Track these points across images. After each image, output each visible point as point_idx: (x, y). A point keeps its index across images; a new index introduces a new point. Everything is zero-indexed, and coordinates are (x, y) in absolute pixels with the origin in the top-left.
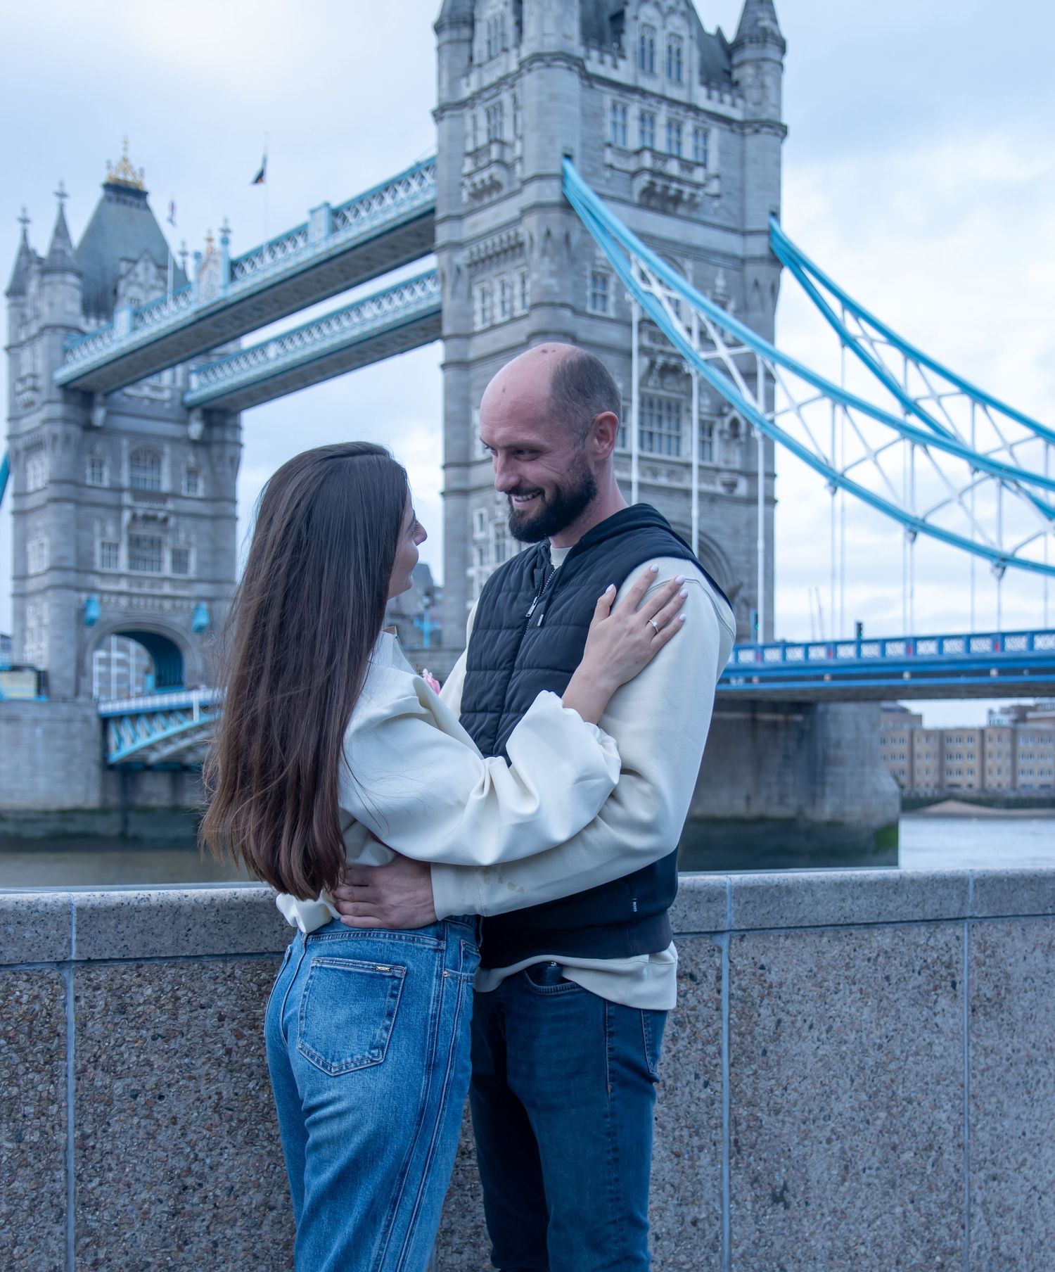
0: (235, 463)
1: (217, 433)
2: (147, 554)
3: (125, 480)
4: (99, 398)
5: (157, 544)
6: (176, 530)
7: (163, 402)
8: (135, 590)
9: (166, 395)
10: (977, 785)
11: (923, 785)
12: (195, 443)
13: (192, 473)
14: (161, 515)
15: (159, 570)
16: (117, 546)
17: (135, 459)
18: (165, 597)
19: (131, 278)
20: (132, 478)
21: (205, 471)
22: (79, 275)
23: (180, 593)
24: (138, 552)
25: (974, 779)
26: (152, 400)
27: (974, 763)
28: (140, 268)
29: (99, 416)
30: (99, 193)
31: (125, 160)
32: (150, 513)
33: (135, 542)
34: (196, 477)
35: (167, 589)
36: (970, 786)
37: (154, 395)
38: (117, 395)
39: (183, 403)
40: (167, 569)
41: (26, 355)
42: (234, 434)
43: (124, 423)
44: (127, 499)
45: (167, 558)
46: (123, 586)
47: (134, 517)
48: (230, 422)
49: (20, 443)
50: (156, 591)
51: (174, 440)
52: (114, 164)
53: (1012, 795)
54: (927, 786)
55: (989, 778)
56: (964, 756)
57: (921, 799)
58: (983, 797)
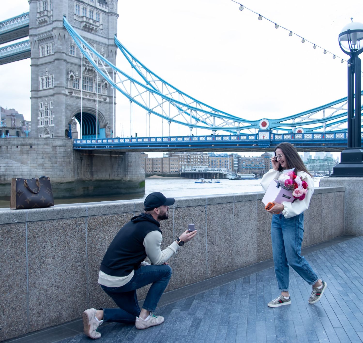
10: (161, 171)
11: (148, 171)
25: (160, 170)
27: (160, 166)
36: (159, 172)
53: (169, 174)
54: (149, 172)
55: (164, 170)
56: (158, 164)
57: (148, 175)
58: (162, 174)
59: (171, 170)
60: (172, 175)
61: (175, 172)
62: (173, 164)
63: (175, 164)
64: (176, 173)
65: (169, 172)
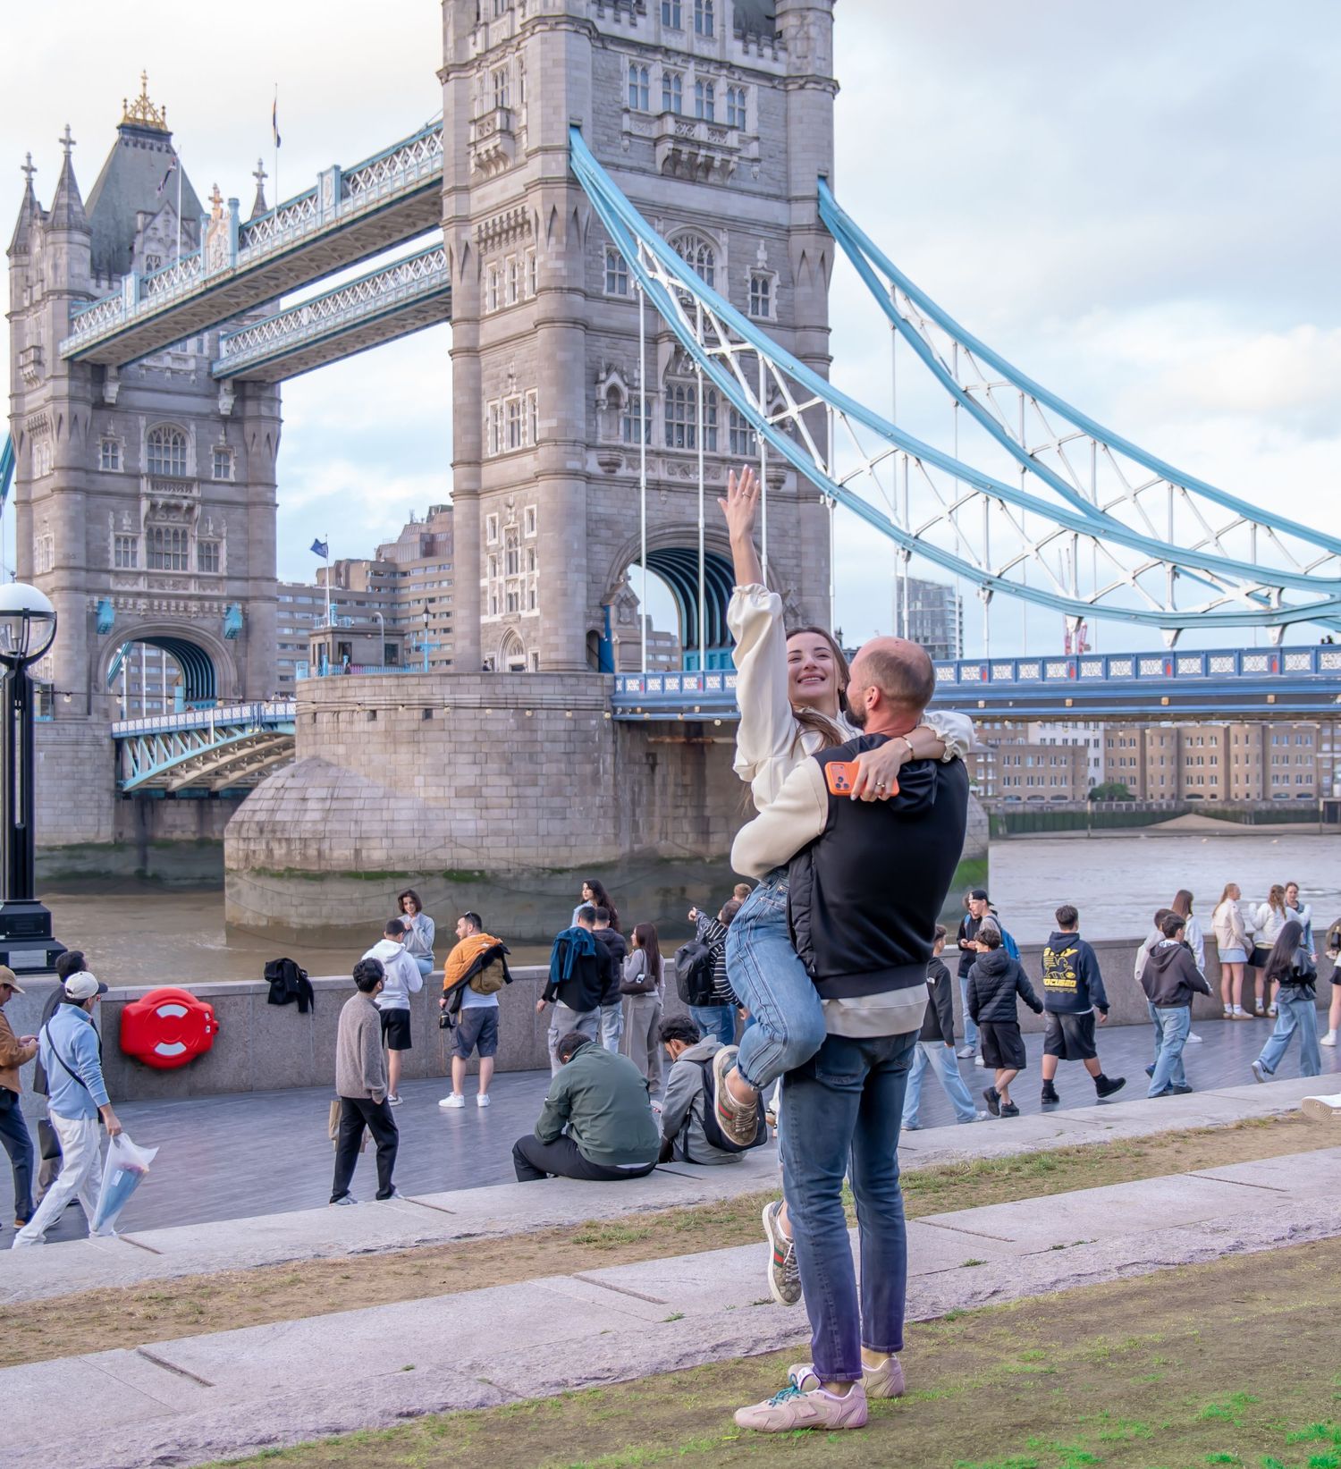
0: (272, 441)
1: (251, 408)
2: (171, 549)
3: (143, 465)
4: (112, 372)
5: (181, 537)
6: (204, 520)
7: (188, 373)
8: (156, 590)
9: (192, 365)
10: (1221, 796)
11: (1157, 796)
12: (225, 420)
13: (222, 454)
14: (185, 503)
15: (184, 568)
16: (134, 541)
17: (155, 439)
18: (190, 597)
19: (150, 232)
20: (151, 461)
21: (237, 452)
22: (88, 232)
23: (208, 592)
24: (158, 547)
25: (1218, 788)
26: (173, 372)
27: (1217, 769)
28: (159, 222)
29: (112, 392)
30: (115, 136)
31: (144, 98)
32: (173, 501)
33: (154, 536)
34: (228, 459)
35: (193, 589)
36: (1213, 796)
37: (176, 366)
38: (134, 366)
39: (210, 374)
40: (193, 566)
41: (29, 321)
42: (271, 409)
43: (141, 399)
44: (145, 486)
45: (193, 551)
46: (142, 586)
47: (153, 507)
48: (267, 394)
49: (24, 424)
50: (181, 592)
51: (200, 417)
52: (131, 102)
53: (1263, 806)
54: (1162, 796)
55: (1235, 787)
56: (1207, 760)
57: (1154, 813)
58: (1229, 809)
59: (1275, 787)
60: (1278, 812)
61: (1299, 796)
62: (1286, 759)
63: (1299, 759)
64: (1301, 805)
65: (1264, 799)
